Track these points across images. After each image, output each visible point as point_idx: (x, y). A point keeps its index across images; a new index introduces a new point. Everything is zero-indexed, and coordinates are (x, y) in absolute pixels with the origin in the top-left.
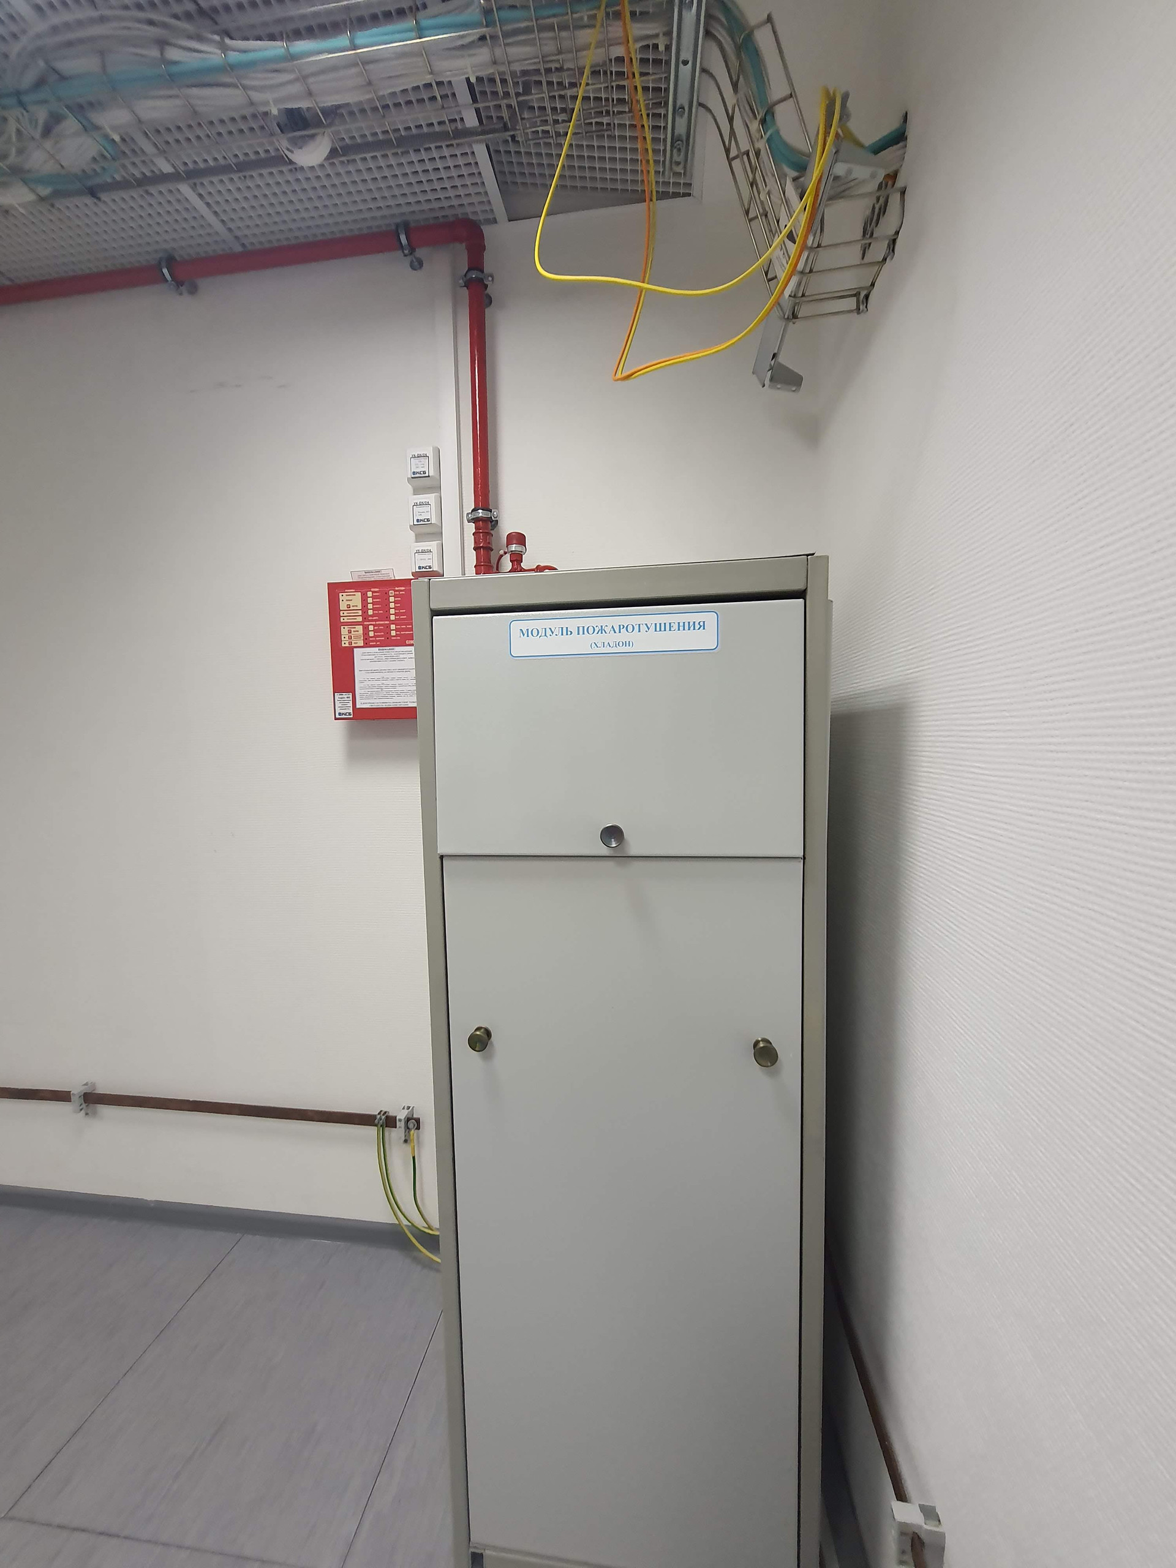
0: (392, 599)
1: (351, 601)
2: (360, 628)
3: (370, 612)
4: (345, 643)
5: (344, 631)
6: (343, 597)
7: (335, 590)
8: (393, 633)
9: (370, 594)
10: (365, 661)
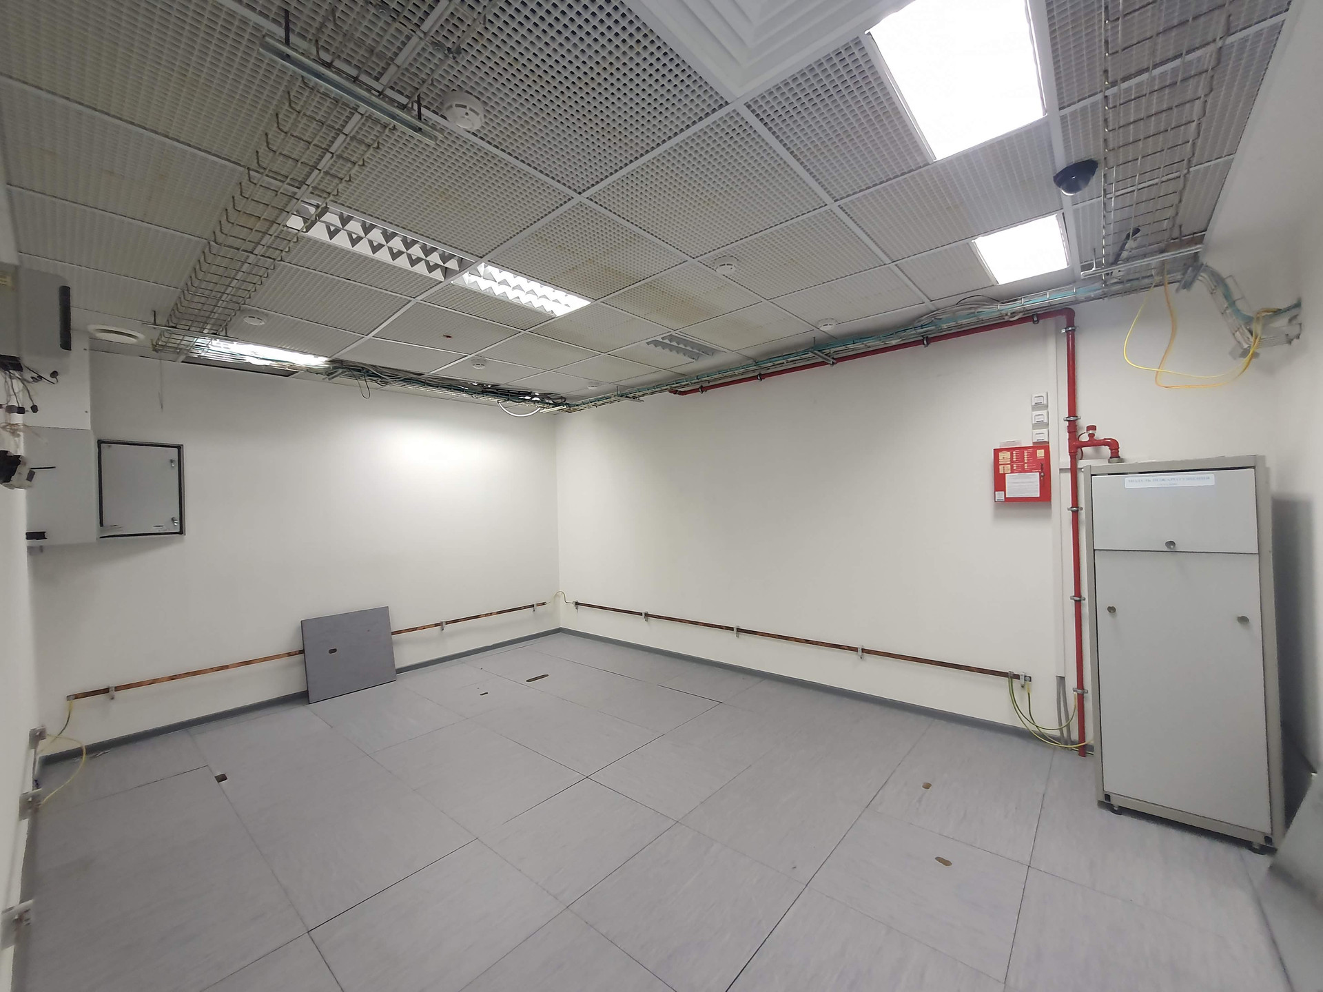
0: (1026, 454)
1: (1005, 457)
2: (1009, 466)
3: (1014, 460)
4: (1001, 472)
5: (1001, 467)
6: (1001, 455)
7: (997, 452)
8: (1026, 467)
9: (1014, 452)
10: (1010, 479)
